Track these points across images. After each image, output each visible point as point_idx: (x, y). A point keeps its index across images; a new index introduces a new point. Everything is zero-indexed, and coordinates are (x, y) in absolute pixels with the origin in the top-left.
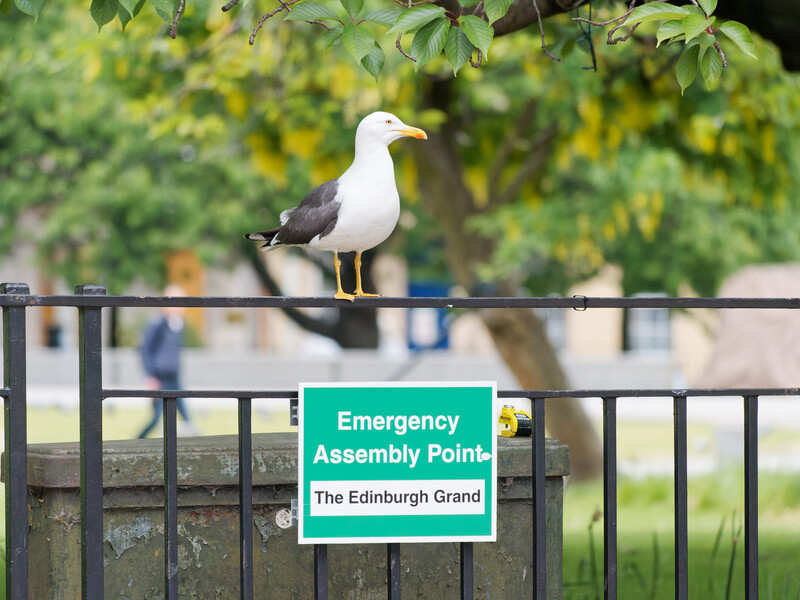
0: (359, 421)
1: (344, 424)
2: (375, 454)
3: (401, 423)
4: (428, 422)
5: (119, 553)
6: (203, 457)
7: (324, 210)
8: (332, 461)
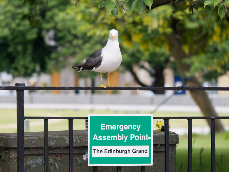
0: (108, 127)
1: (103, 128)
2: (113, 137)
3: (121, 127)
4: (130, 127)
5: (32, 168)
6: (59, 137)
7: (97, 59)
8: (99, 139)
